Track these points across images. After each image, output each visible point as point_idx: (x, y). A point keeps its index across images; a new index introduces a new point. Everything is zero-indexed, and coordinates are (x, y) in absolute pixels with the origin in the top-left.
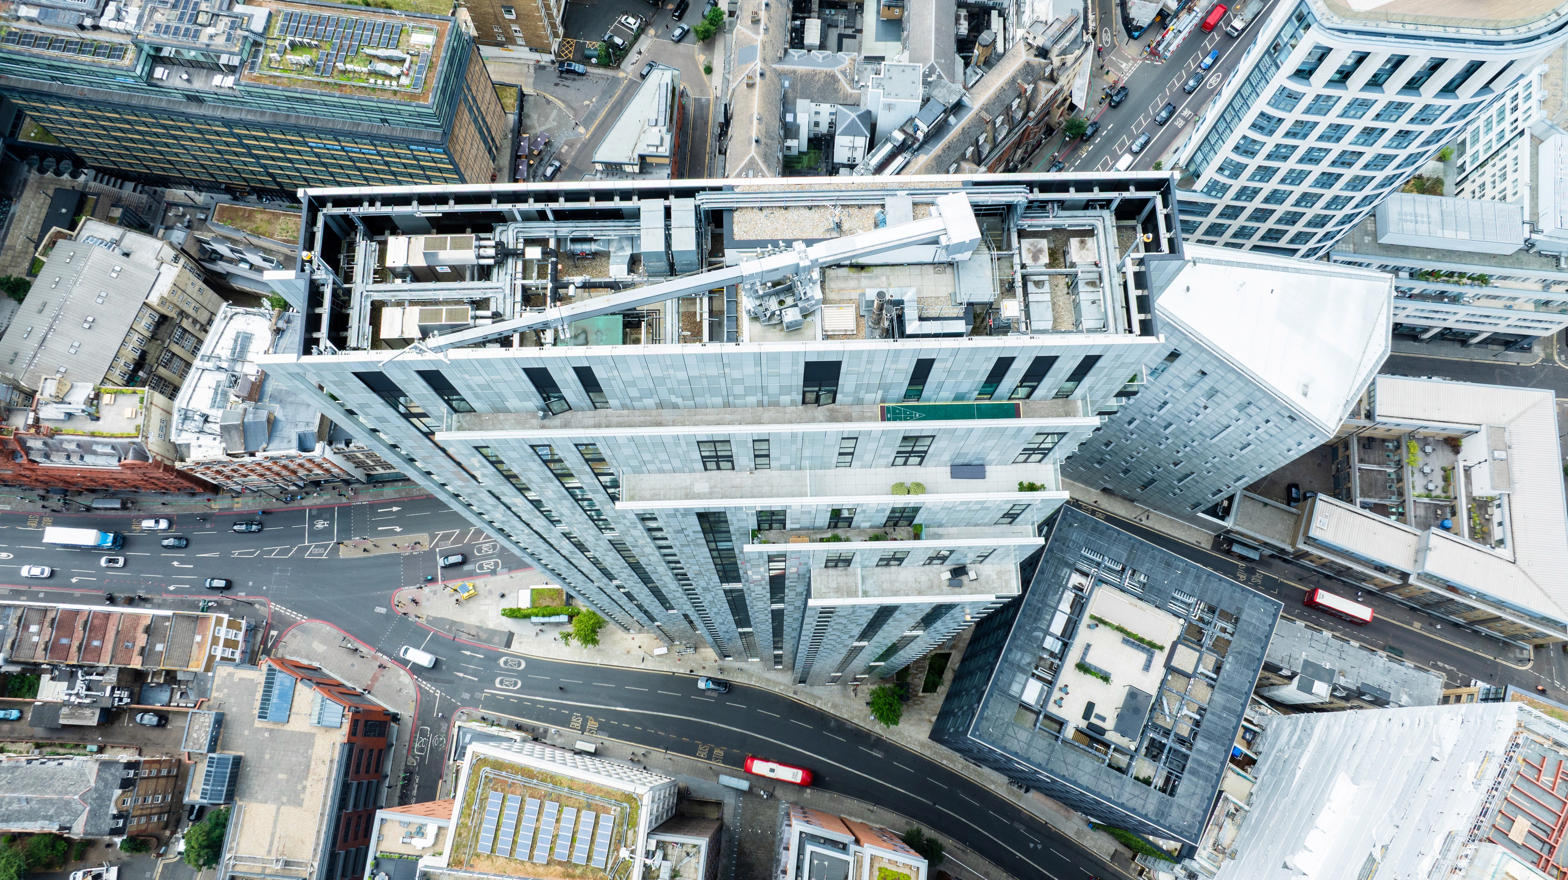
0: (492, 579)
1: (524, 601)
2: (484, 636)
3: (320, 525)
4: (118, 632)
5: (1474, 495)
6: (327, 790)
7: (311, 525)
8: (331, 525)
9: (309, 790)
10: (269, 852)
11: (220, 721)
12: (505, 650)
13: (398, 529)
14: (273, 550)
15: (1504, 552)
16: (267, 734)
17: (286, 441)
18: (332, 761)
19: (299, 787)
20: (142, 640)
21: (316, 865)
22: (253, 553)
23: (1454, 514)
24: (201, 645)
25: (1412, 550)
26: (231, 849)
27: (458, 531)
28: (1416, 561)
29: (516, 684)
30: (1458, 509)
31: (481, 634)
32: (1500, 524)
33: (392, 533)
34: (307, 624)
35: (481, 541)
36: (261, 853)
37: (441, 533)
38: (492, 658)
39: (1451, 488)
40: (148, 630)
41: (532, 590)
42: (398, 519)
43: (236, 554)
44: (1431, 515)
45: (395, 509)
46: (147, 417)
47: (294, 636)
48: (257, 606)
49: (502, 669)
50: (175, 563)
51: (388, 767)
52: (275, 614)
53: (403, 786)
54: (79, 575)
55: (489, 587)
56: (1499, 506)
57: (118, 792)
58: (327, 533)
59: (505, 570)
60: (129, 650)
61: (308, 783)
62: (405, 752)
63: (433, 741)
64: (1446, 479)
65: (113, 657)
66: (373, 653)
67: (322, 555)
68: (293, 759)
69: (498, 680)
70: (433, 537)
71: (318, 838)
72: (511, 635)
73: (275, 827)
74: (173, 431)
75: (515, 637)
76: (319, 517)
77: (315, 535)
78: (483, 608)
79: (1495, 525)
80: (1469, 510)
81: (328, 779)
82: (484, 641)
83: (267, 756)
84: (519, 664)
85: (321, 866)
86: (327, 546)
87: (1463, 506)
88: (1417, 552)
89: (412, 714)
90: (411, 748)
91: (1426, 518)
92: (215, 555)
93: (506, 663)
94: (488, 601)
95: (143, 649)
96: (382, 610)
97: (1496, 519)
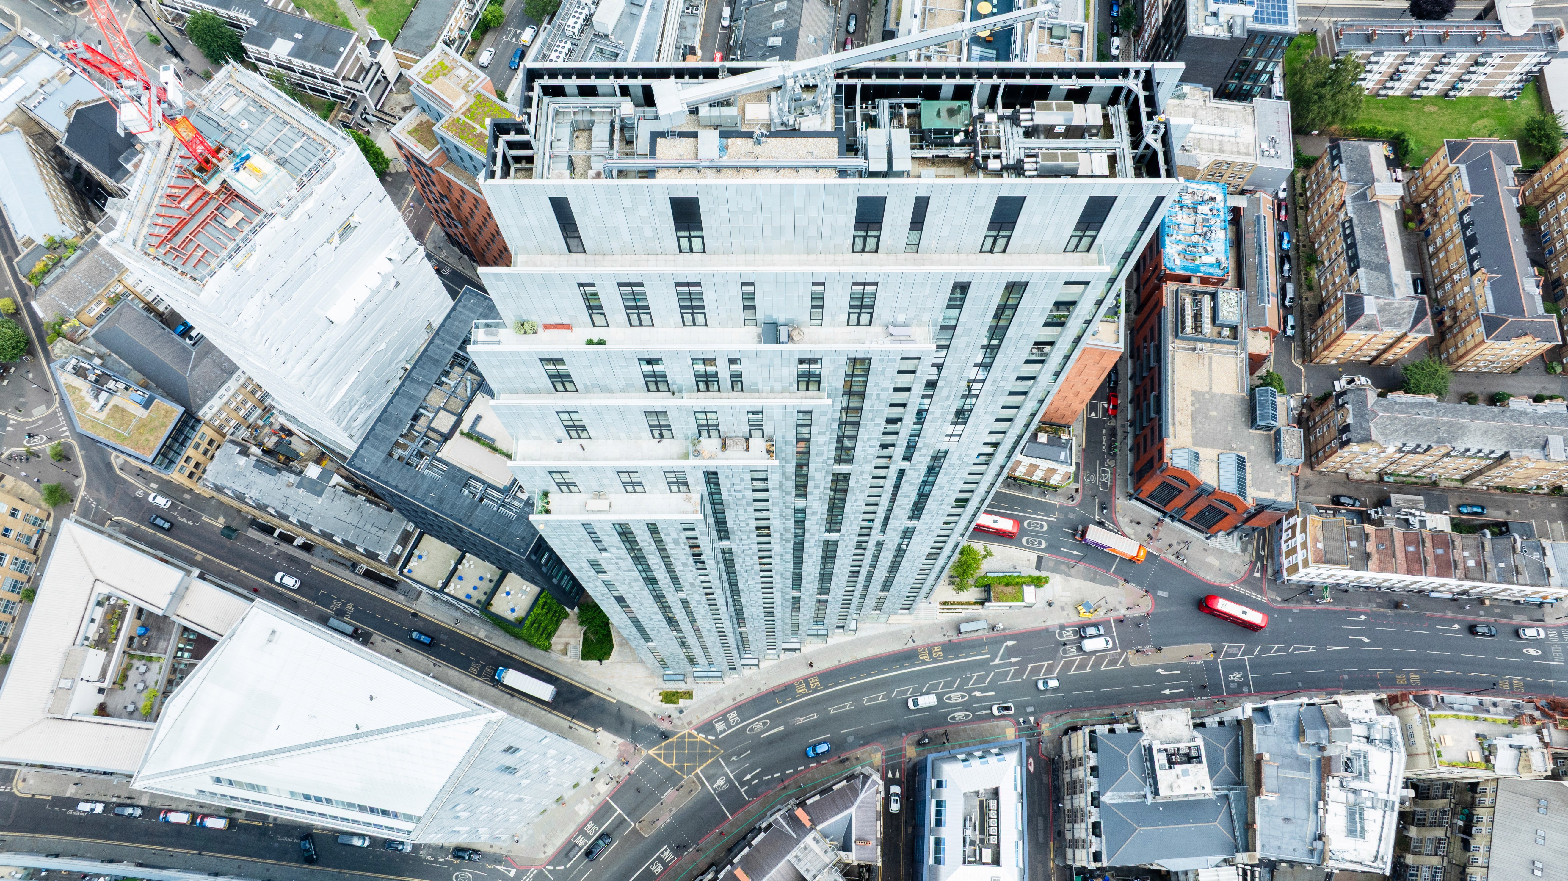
0: (1062, 621)
1: (1029, 592)
2: (1063, 567)
3: (1237, 676)
4: (1394, 556)
5: (105, 653)
6: (1173, 403)
7: (1245, 676)
8: (1226, 678)
9: (1189, 403)
10: (1210, 358)
11: (1277, 455)
12: (1042, 554)
13: (1160, 671)
14: (1276, 652)
15: (102, 590)
16: (1234, 446)
17: (1282, 716)
18: (1174, 424)
19: (1197, 405)
20: (1371, 547)
21: (1170, 348)
22: (1295, 649)
23: (131, 639)
24: (1315, 540)
25: (187, 600)
26: (1241, 361)
27: (1102, 668)
28: (187, 589)
29: (1029, 524)
30: (126, 641)
31: (1066, 570)
32: (93, 621)
33: (1166, 667)
34: (1228, 581)
35: (1079, 658)
36: (1216, 358)
37: (1118, 666)
38: (1053, 548)
39: (124, 666)
40: (1368, 556)
41: (1023, 601)
42: (1162, 681)
43: (1311, 649)
44: (153, 642)
45: (1167, 692)
46: (1428, 736)
47: (1237, 571)
48: (1279, 599)
49: (1043, 538)
50: (1367, 640)
51: (1130, 457)
52: (1261, 592)
53: (1115, 441)
54: (1454, 631)
55: (1065, 613)
56: (87, 639)
57: (1350, 420)
58: (1230, 668)
59: (1051, 630)
60: (1379, 542)
61: (1190, 408)
62: (1118, 470)
63: (1095, 479)
64: (125, 677)
65: (1392, 535)
66: (1162, 555)
67: (1229, 647)
68: (1207, 426)
69: (1045, 528)
70: (1125, 662)
71: (1173, 368)
72: (1038, 567)
73: (1210, 377)
74: (1398, 726)
75: (1034, 565)
76: (1241, 685)
77: (1239, 666)
78: (1068, 594)
79: (97, 622)
80: (116, 639)
81: (1174, 411)
82: (1062, 563)
83: (1230, 429)
84: (1027, 541)
85: (1166, 350)
86: (1226, 655)
87: (120, 644)
88: (182, 597)
89: (1118, 502)
90: (1114, 473)
91: (159, 638)
92: (1330, 648)
93: (1040, 543)
94: (1064, 600)
95: (1367, 540)
96: (1160, 593)
97: (94, 627)
